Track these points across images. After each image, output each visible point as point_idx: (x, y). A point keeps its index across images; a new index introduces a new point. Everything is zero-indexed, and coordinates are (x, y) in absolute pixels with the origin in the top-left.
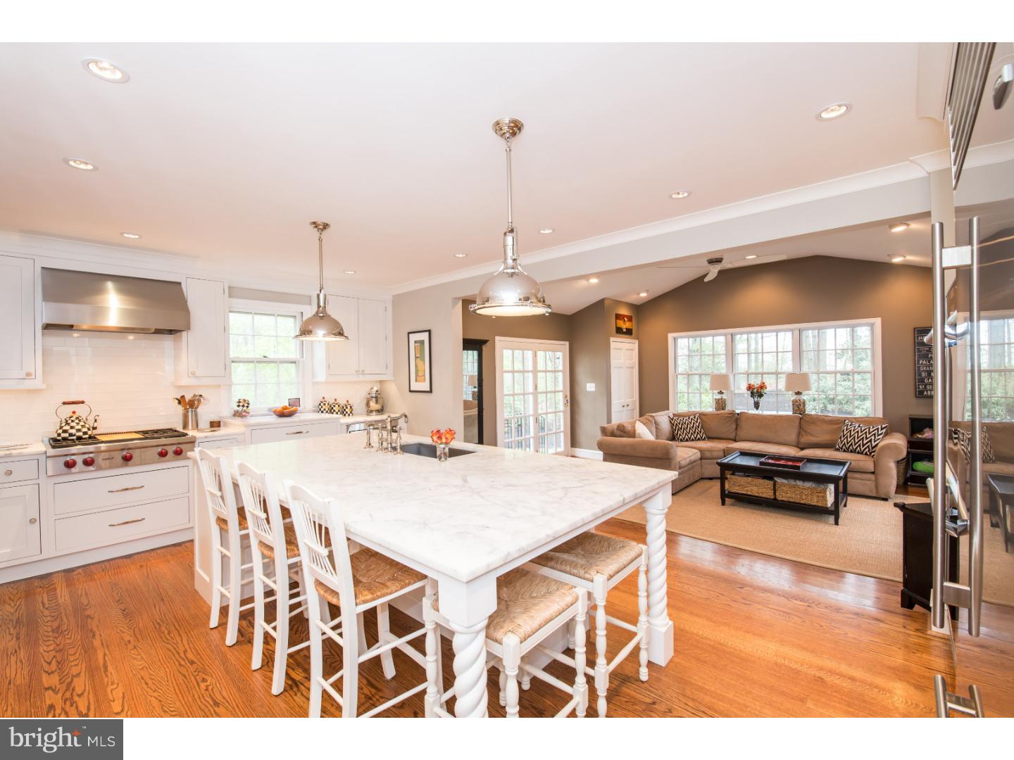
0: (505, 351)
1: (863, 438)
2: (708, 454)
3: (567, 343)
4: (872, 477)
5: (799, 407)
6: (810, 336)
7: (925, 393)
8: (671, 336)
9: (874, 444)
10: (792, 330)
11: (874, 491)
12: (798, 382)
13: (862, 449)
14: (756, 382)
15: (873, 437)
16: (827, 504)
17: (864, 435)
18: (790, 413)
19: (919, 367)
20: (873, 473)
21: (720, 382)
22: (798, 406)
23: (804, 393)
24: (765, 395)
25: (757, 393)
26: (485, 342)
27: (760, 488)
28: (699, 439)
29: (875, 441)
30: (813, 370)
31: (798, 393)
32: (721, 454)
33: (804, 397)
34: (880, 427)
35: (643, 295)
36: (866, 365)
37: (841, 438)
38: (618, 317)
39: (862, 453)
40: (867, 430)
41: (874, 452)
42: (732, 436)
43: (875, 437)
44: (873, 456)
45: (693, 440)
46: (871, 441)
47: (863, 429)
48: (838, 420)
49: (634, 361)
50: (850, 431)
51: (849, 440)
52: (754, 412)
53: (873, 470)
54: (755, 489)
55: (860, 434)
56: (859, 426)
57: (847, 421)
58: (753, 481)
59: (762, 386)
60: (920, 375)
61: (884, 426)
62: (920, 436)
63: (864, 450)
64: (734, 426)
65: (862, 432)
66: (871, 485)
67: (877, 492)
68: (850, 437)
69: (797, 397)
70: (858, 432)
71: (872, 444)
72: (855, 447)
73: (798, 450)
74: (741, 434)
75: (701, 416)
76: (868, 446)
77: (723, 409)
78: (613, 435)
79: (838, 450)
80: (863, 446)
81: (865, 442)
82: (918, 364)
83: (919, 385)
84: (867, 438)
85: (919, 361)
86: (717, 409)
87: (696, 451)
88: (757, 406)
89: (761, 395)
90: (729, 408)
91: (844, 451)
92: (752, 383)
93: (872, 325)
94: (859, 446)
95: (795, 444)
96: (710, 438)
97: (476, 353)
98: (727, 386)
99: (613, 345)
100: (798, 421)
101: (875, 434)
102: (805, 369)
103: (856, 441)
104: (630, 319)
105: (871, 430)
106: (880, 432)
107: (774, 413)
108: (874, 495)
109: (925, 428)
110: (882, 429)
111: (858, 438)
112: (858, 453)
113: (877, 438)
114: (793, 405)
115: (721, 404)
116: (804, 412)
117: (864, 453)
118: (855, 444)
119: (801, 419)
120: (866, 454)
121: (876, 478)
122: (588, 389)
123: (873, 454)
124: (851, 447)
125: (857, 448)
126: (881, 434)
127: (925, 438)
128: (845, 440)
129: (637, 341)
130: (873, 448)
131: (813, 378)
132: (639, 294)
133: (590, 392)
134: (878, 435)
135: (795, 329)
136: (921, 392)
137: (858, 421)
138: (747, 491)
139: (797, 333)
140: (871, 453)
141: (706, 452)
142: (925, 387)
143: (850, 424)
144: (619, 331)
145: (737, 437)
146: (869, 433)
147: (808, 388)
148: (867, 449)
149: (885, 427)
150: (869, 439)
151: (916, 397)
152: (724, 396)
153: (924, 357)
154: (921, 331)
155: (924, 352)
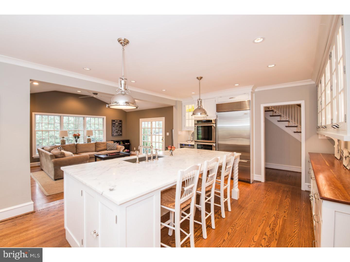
6: (88, 119)
7: (114, 135)
14: (76, 133)
19: (113, 129)
22: (89, 140)
23: (91, 136)
24: (79, 138)
25: (77, 137)
31: (89, 136)
59: (78, 135)
60: (113, 131)
64: (75, 149)
69: (89, 138)
79: (108, 150)
83: (112, 133)
88: (76, 141)
100: (95, 144)
135: (85, 117)
142: (114, 133)
145: (77, 152)
151: (112, 136)
152: (65, 139)
153: (114, 127)
154: (113, 121)
155: (114, 126)
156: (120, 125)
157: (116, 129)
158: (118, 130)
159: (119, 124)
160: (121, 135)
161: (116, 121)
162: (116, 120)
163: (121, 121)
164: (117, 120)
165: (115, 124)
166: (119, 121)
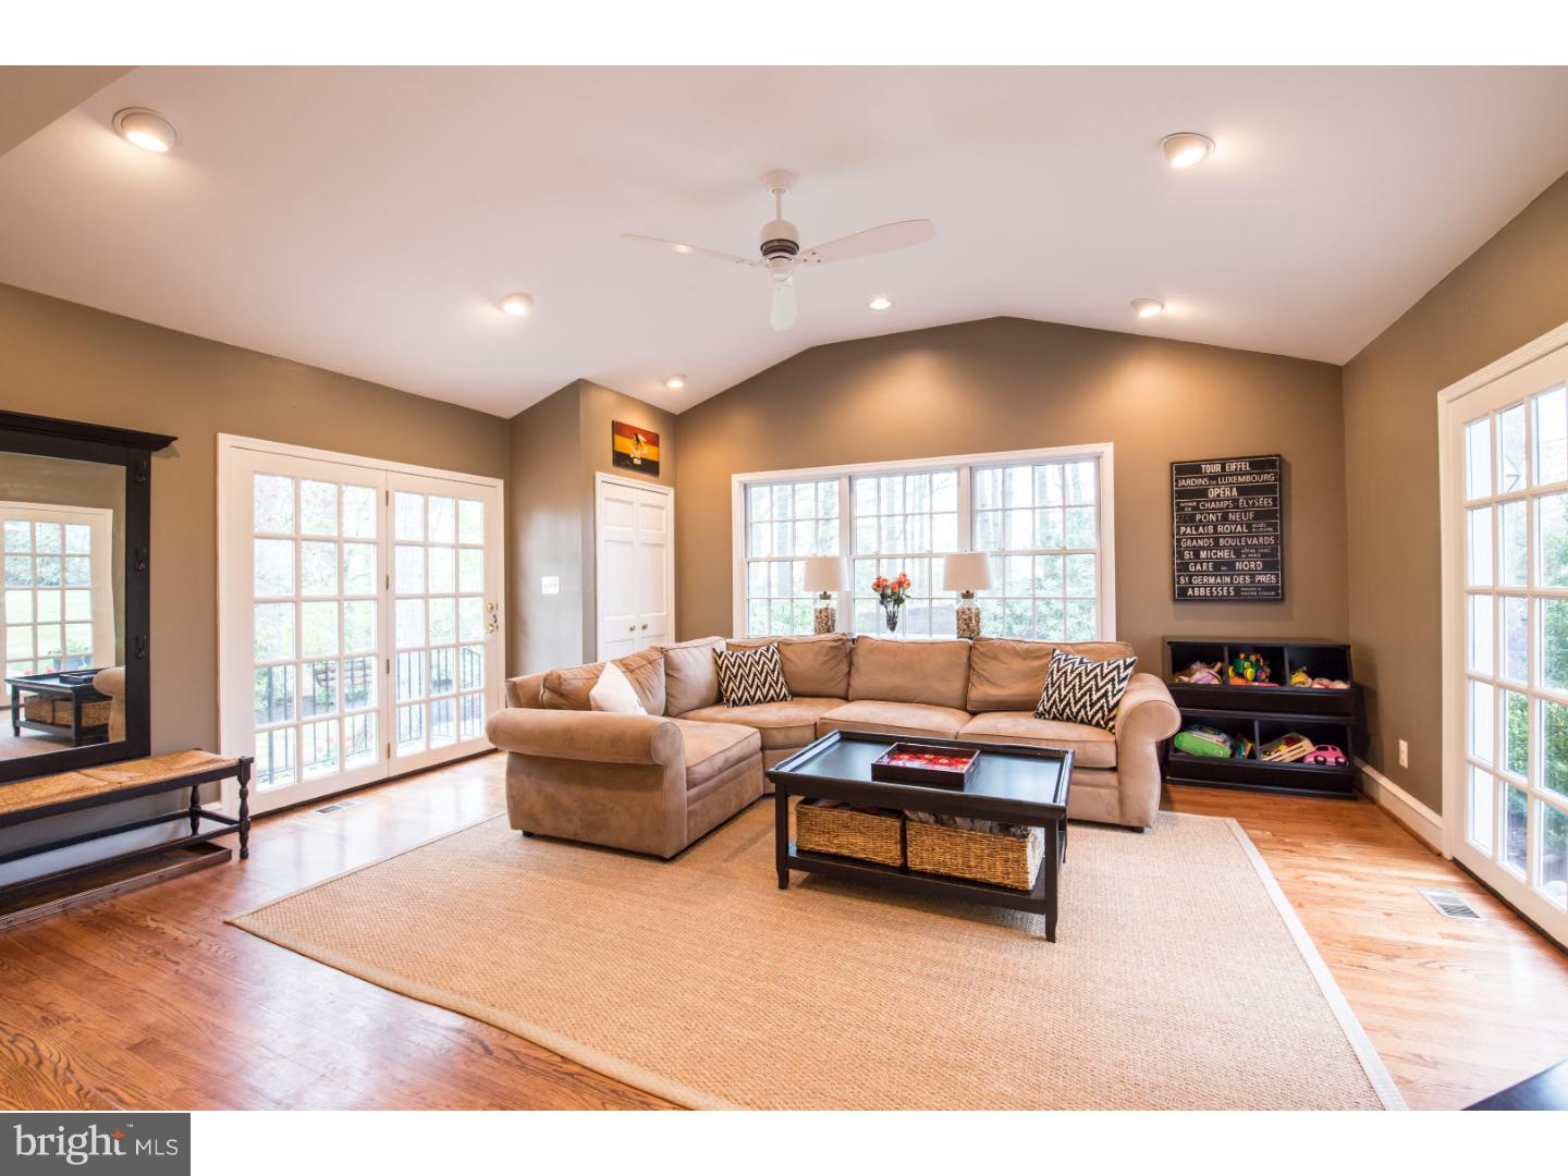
0: (257, 478)
1: (1090, 690)
2: (779, 738)
3: (500, 483)
4: (1111, 778)
5: (968, 623)
6: (989, 479)
7: (1190, 592)
8: (737, 480)
9: (1112, 703)
10: (958, 469)
11: (1117, 812)
12: (967, 572)
13: (1090, 714)
14: (890, 574)
15: (1109, 686)
16: (1026, 882)
17: (1093, 682)
18: (953, 637)
19: (1179, 541)
20: (1114, 769)
21: (824, 574)
22: (968, 621)
23: (979, 593)
24: (907, 601)
25: (891, 594)
26: (162, 442)
27: (870, 841)
28: (772, 698)
29: (1114, 695)
30: (993, 548)
31: (968, 595)
32: (809, 733)
33: (976, 603)
34: (1121, 662)
35: (676, 385)
36: (1087, 536)
37: (1047, 688)
38: (619, 429)
39: (1089, 723)
40: (1098, 670)
41: (1112, 719)
42: (841, 689)
43: (1114, 685)
44: (1110, 730)
45: (759, 701)
46: (1105, 695)
47: (1089, 668)
48: (1041, 649)
49: (664, 532)
50: (1065, 672)
51: (1064, 693)
52: (887, 635)
53: (1114, 764)
54: (859, 841)
55: (1084, 681)
56: (1081, 662)
57: (1057, 652)
58: (852, 819)
59: (902, 583)
60: (1181, 556)
61: (1129, 661)
62: (1185, 679)
63: (1093, 717)
64: (844, 668)
65: (1087, 675)
66: (1110, 796)
67: (1122, 814)
68: (1066, 686)
69: (964, 603)
70: (1080, 674)
71: (1107, 702)
72: (1075, 710)
73: (965, 715)
74: (859, 683)
75: (782, 648)
76: (1102, 707)
77: (829, 631)
78: (535, 703)
79: (1040, 716)
80: (1092, 706)
81: (1095, 698)
82: (1178, 534)
83: (1178, 576)
84: (1098, 690)
85: (1178, 528)
86: (818, 631)
87: (754, 730)
88: (892, 623)
89: (899, 601)
90: (840, 629)
91: (1055, 718)
92: (884, 575)
93: (1098, 458)
94: (1084, 706)
95: (959, 703)
96: (796, 695)
97: (120, 471)
98: (834, 582)
99: (602, 491)
100: (965, 653)
101: (1113, 680)
102: (979, 548)
103: (1078, 695)
104: (653, 440)
105: (1105, 671)
106: (1122, 675)
107: (924, 637)
108: (1116, 820)
109: (1194, 661)
110: (1126, 668)
111: (1081, 688)
112: (1082, 722)
113: (1117, 687)
114: (958, 620)
115: (825, 621)
116: (978, 633)
117: (1094, 721)
118: (1076, 703)
119: (971, 648)
120: (1098, 725)
121: (1120, 782)
122: (545, 591)
123: (1111, 724)
124: (1067, 710)
125: (1079, 711)
126: (1124, 679)
127: (1195, 684)
128: (1056, 695)
129: (671, 492)
130: (1110, 711)
131: (992, 565)
132: (665, 382)
133: (550, 597)
134: (1120, 682)
135: (964, 465)
136: (1183, 591)
137: (1078, 652)
138: (840, 846)
139: (965, 472)
140: (1106, 724)
141: (774, 732)
142: (1190, 580)
143: (1064, 657)
144: (622, 460)
145: (851, 691)
146: (1103, 678)
147: (984, 585)
148: (1100, 715)
149: (1131, 664)
150: (1103, 691)
151: (1175, 600)
153: (1188, 520)
154: (1183, 469)
155: (1188, 510)
156: (1264, 502)
157: (1216, 540)
158: (1237, 551)
159: (1243, 490)
160: (1276, 595)
161: (1208, 469)
162: (1211, 462)
163: (1259, 464)
164: (1223, 462)
165: (1202, 493)
166: (1245, 466)
